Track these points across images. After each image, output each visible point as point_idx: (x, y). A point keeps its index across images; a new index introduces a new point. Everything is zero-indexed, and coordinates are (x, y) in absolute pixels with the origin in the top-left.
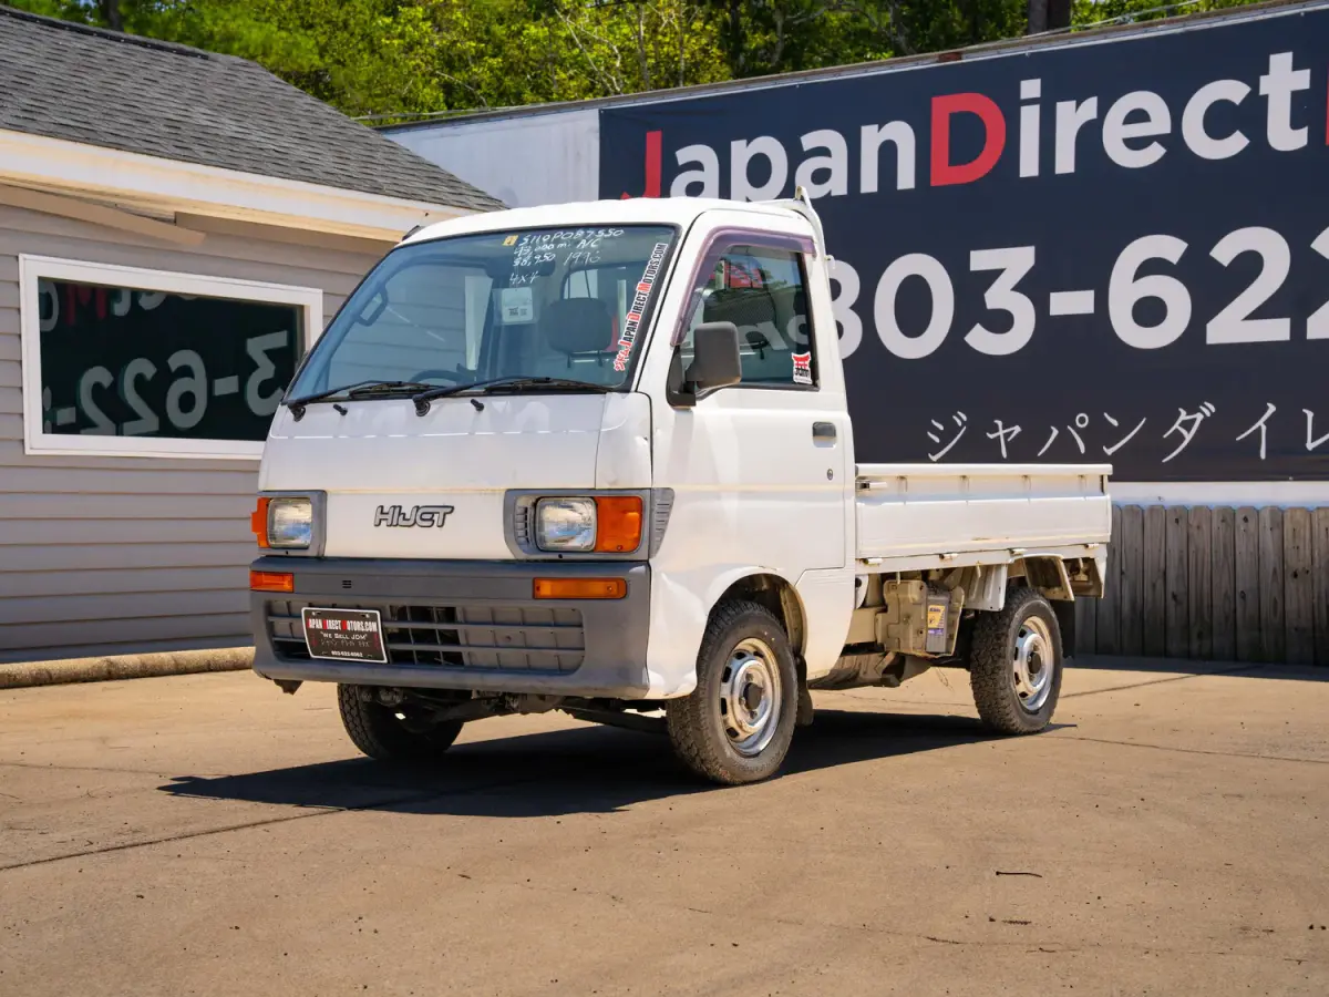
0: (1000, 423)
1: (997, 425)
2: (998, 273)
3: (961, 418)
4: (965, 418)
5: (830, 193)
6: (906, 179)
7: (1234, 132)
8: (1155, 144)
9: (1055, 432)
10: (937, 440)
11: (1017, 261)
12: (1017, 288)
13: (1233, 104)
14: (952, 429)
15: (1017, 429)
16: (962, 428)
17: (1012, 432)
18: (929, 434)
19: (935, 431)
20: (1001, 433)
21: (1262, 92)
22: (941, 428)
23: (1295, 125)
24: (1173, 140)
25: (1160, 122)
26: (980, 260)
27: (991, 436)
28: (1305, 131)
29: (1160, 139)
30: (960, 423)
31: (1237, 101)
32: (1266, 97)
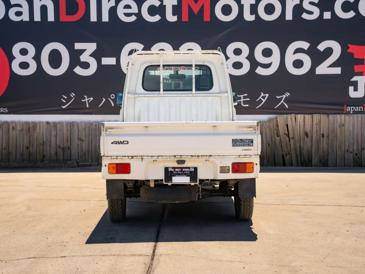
0: (86, 97)
1: (85, 97)
2: (85, 50)
3: (73, 95)
4: (74, 95)
5: (22, 20)
6: (51, 17)
7: (157, 15)
8: (133, 16)
9: (104, 100)
10: (64, 101)
11: (91, 47)
12: (91, 55)
13: (156, 6)
14: (69, 98)
15: (92, 99)
16: (73, 98)
17: (90, 99)
18: (62, 99)
19: (64, 99)
20: (86, 100)
21: (164, 4)
22: (66, 98)
23: (174, 14)
24: (139, 15)
25: (135, 9)
26: (78, 46)
27: (83, 101)
28: (176, 16)
29: (135, 14)
30: (72, 96)
31: (157, 6)
32: (165, 6)
